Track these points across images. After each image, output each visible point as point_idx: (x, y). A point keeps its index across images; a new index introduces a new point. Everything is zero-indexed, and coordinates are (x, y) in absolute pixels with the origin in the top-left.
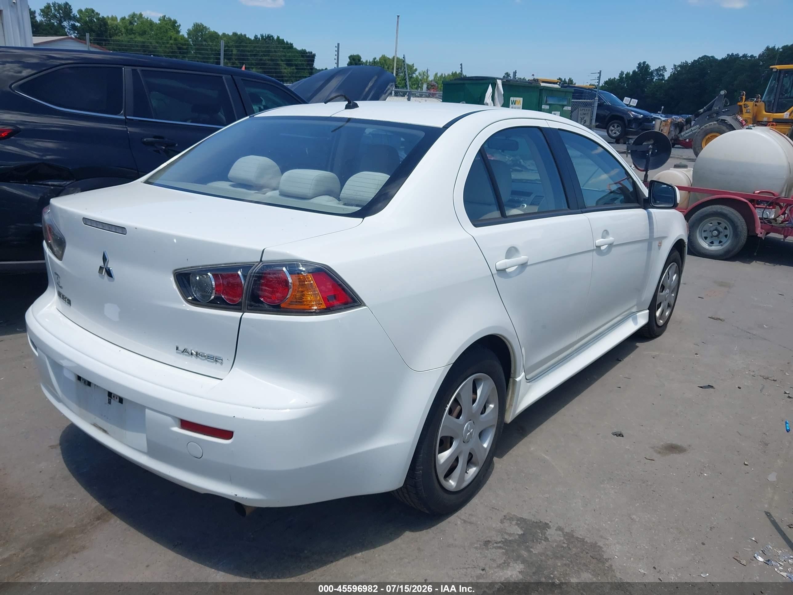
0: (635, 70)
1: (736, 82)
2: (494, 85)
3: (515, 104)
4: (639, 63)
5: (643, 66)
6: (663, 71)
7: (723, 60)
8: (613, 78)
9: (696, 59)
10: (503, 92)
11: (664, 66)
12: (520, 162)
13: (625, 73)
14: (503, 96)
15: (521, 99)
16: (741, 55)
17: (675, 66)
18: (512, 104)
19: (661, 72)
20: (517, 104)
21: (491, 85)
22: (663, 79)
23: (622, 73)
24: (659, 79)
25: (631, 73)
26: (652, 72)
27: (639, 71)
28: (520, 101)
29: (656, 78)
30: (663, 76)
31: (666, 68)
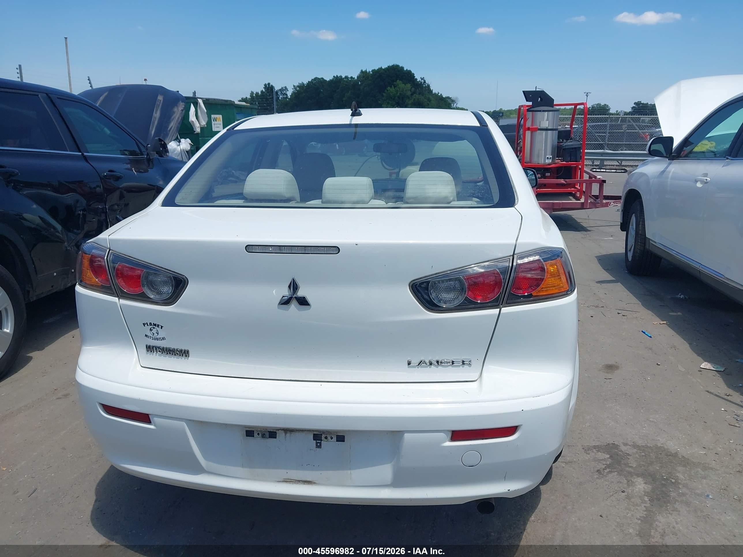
0: (263, 91)
1: (344, 99)
2: (196, 104)
3: (216, 121)
4: (264, 84)
5: (268, 87)
6: (286, 91)
7: (331, 81)
8: (245, 97)
9: (310, 80)
10: (206, 111)
11: (286, 87)
12: (233, 173)
13: (255, 93)
14: (207, 114)
15: (221, 116)
16: (343, 77)
17: (294, 86)
18: (214, 121)
19: (284, 92)
20: (217, 120)
21: (193, 104)
22: (287, 98)
23: (252, 93)
24: (284, 98)
25: (260, 93)
26: (277, 92)
27: (266, 91)
28: (220, 118)
29: (281, 96)
30: (286, 95)
31: (288, 88)
